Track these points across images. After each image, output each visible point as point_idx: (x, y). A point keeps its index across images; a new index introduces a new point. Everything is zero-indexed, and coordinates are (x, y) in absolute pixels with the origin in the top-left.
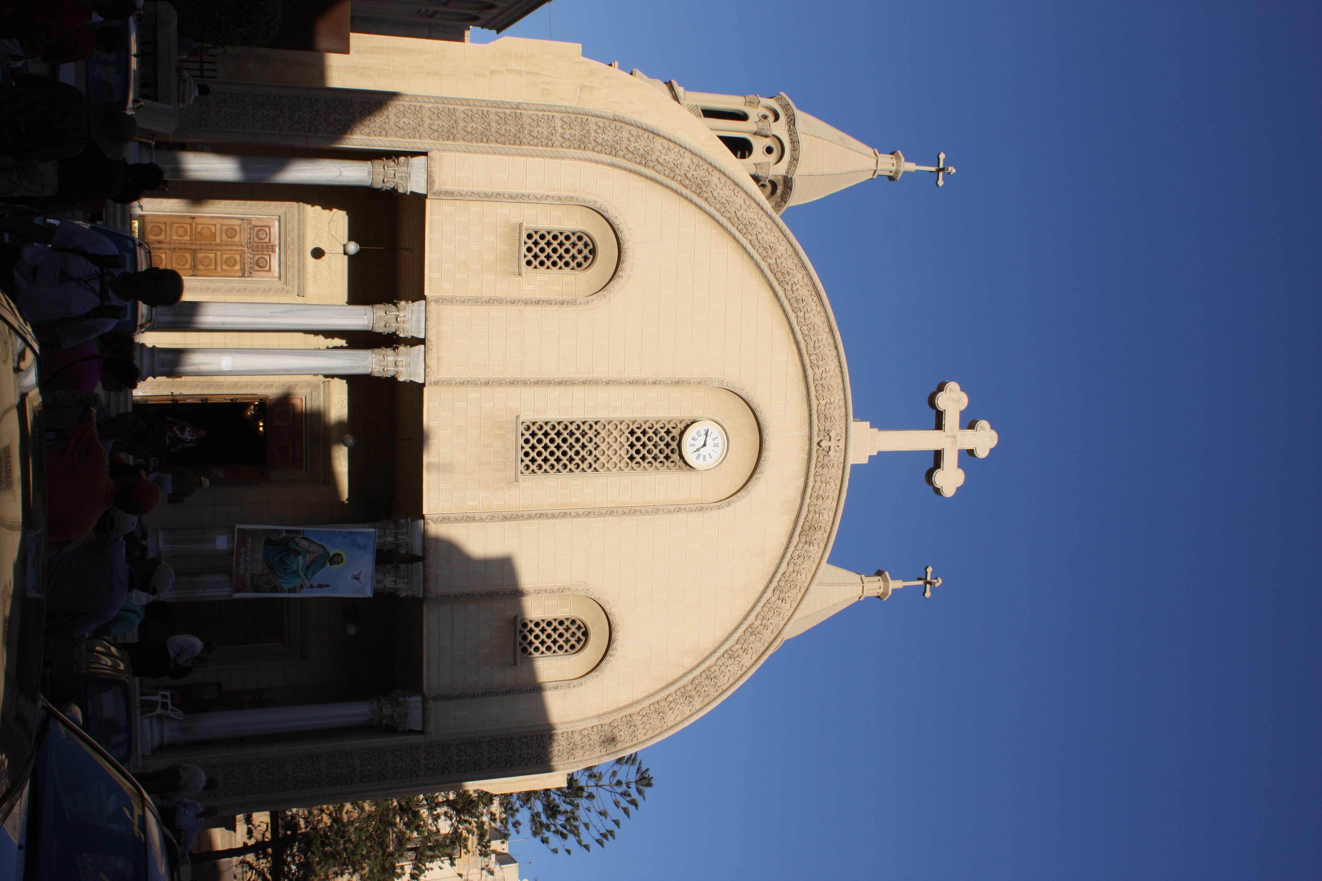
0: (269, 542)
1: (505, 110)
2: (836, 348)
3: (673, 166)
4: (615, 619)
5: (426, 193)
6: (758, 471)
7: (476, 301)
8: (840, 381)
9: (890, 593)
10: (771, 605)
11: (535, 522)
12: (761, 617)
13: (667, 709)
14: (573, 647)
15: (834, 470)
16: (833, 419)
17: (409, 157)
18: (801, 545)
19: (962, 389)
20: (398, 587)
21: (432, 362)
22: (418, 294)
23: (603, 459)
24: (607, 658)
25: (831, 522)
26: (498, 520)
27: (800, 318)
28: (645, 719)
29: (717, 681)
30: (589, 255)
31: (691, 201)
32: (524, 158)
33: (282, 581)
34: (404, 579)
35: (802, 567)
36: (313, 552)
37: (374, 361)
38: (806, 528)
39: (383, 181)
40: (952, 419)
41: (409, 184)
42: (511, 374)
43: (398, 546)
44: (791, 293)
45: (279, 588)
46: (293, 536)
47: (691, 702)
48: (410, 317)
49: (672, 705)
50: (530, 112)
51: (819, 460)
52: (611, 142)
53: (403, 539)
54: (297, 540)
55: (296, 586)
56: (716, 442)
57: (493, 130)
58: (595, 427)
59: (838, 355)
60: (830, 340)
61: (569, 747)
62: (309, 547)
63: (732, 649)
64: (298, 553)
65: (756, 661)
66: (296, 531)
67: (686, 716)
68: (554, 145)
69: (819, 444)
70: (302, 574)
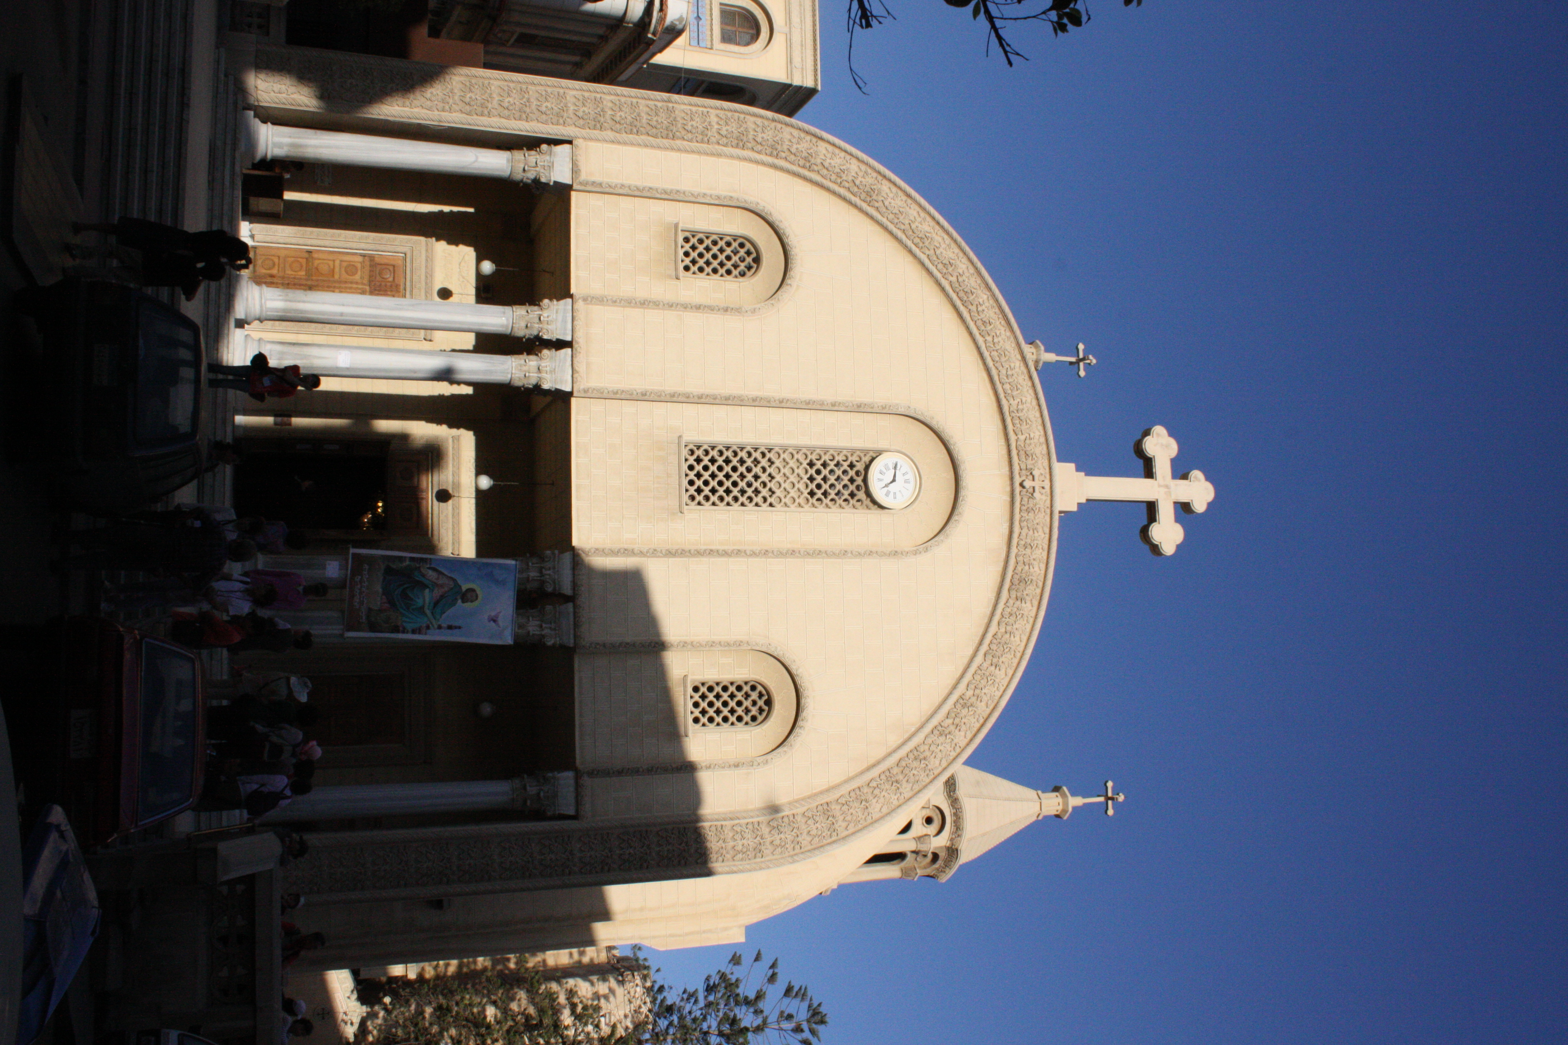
0: (389, 571)
1: (656, 103)
2: (1031, 377)
3: (839, 171)
4: (805, 682)
5: (571, 183)
6: (956, 512)
7: (630, 302)
8: (1038, 414)
9: (1070, 809)
10: (983, 672)
11: (704, 560)
12: (973, 687)
13: (870, 797)
14: (754, 719)
15: (1041, 515)
16: (1034, 456)
17: (552, 146)
18: (1011, 602)
19: (1171, 434)
20: (543, 633)
21: (581, 367)
22: (563, 292)
23: (779, 493)
24: (797, 730)
25: (1043, 577)
26: (661, 555)
27: (989, 342)
28: (845, 808)
29: (927, 762)
30: (752, 264)
31: (861, 210)
32: (678, 154)
33: (404, 619)
34: (551, 623)
35: (1015, 627)
36: (442, 586)
37: (514, 365)
38: (1016, 582)
39: (524, 170)
40: (1162, 467)
41: (552, 174)
42: (671, 386)
43: (543, 582)
44: (976, 315)
45: (401, 628)
46: (418, 566)
47: (898, 788)
48: (554, 317)
49: (877, 791)
50: (683, 107)
51: (1023, 503)
52: (771, 142)
53: (549, 575)
54: (422, 569)
55: (421, 627)
56: (907, 477)
57: (644, 121)
58: (768, 455)
59: (1033, 385)
60: (1023, 369)
61: (755, 841)
62: (438, 579)
63: (942, 724)
64: (424, 586)
65: (971, 740)
66: (422, 559)
67: (893, 807)
68: (710, 141)
69: (1021, 485)
70: (428, 612)
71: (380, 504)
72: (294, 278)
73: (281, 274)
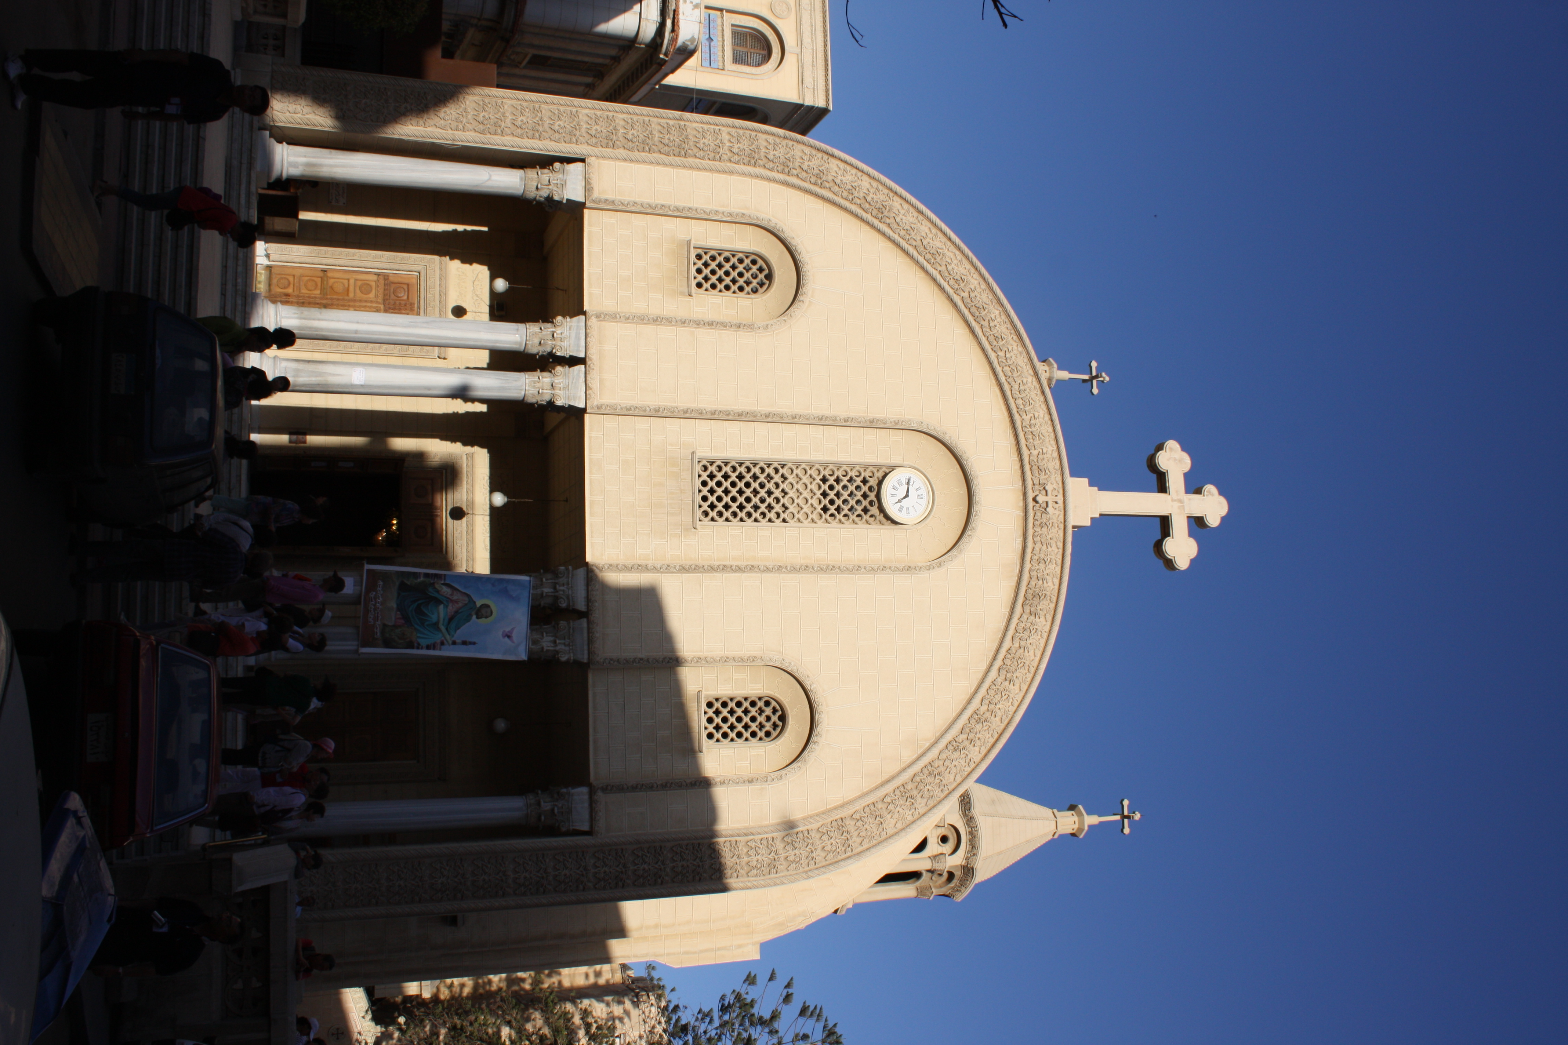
0: (403, 587)
1: (668, 121)
2: (1043, 393)
3: (851, 187)
4: (819, 697)
5: (584, 201)
6: (969, 527)
7: (643, 319)
8: (1050, 429)
9: (1086, 828)
10: (997, 687)
11: (718, 575)
12: (987, 702)
13: (884, 812)
14: (768, 734)
15: (1054, 530)
16: (1047, 471)
17: (565, 164)
18: (1025, 617)
19: (1184, 449)
20: (558, 648)
21: (594, 383)
22: (577, 309)
23: (792, 508)
24: (811, 746)
25: (1057, 591)
26: (675, 570)
27: (1001, 358)
28: (859, 823)
29: (941, 778)
30: (765, 280)
31: (872, 226)
32: (690, 172)
33: (419, 635)
34: (565, 639)
35: (1028, 642)
36: (456, 602)
37: (527, 382)
38: (1030, 596)
39: (537, 188)
40: (1176, 482)
41: (565, 192)
42: (684, 402)
43: (556, 598)
44: (988, 330)
45: (416, 644)
46: (432, 582)
47: (913, 804)
48: (568, 334)
49: (891, 807)
50: (695, 125)
51: (1036, 518)
52: (782, 159)
53: (563, 591)
54: (437, 586)
55: (435, 643)
56: (919, 492)
57: (656, 139)
58: (781, 471)
59: (1046, 401)
60: (1036, 384)
61: (770, 856)
62: (452, 595)
63: (957, 739)
64: (438, 602)
65: (986, 755)
67: (908, 822)
68: (722, 158)
69: (1034, 500)
70: (443, 628)
71: (395, 522)
72: (309, 297)
73: (296, 293)
